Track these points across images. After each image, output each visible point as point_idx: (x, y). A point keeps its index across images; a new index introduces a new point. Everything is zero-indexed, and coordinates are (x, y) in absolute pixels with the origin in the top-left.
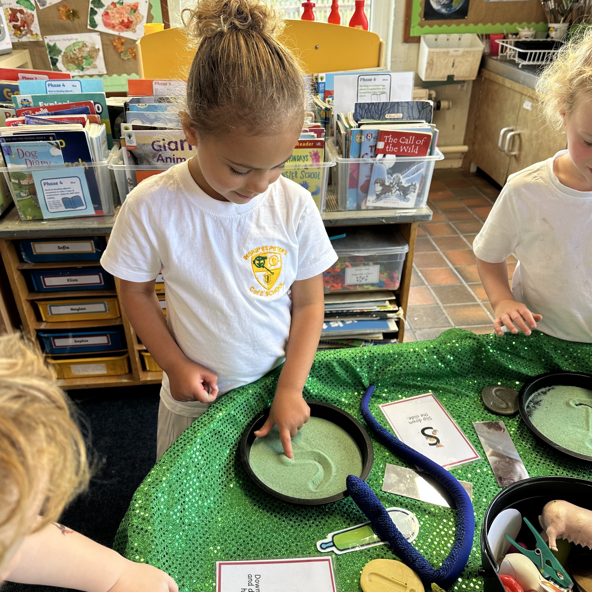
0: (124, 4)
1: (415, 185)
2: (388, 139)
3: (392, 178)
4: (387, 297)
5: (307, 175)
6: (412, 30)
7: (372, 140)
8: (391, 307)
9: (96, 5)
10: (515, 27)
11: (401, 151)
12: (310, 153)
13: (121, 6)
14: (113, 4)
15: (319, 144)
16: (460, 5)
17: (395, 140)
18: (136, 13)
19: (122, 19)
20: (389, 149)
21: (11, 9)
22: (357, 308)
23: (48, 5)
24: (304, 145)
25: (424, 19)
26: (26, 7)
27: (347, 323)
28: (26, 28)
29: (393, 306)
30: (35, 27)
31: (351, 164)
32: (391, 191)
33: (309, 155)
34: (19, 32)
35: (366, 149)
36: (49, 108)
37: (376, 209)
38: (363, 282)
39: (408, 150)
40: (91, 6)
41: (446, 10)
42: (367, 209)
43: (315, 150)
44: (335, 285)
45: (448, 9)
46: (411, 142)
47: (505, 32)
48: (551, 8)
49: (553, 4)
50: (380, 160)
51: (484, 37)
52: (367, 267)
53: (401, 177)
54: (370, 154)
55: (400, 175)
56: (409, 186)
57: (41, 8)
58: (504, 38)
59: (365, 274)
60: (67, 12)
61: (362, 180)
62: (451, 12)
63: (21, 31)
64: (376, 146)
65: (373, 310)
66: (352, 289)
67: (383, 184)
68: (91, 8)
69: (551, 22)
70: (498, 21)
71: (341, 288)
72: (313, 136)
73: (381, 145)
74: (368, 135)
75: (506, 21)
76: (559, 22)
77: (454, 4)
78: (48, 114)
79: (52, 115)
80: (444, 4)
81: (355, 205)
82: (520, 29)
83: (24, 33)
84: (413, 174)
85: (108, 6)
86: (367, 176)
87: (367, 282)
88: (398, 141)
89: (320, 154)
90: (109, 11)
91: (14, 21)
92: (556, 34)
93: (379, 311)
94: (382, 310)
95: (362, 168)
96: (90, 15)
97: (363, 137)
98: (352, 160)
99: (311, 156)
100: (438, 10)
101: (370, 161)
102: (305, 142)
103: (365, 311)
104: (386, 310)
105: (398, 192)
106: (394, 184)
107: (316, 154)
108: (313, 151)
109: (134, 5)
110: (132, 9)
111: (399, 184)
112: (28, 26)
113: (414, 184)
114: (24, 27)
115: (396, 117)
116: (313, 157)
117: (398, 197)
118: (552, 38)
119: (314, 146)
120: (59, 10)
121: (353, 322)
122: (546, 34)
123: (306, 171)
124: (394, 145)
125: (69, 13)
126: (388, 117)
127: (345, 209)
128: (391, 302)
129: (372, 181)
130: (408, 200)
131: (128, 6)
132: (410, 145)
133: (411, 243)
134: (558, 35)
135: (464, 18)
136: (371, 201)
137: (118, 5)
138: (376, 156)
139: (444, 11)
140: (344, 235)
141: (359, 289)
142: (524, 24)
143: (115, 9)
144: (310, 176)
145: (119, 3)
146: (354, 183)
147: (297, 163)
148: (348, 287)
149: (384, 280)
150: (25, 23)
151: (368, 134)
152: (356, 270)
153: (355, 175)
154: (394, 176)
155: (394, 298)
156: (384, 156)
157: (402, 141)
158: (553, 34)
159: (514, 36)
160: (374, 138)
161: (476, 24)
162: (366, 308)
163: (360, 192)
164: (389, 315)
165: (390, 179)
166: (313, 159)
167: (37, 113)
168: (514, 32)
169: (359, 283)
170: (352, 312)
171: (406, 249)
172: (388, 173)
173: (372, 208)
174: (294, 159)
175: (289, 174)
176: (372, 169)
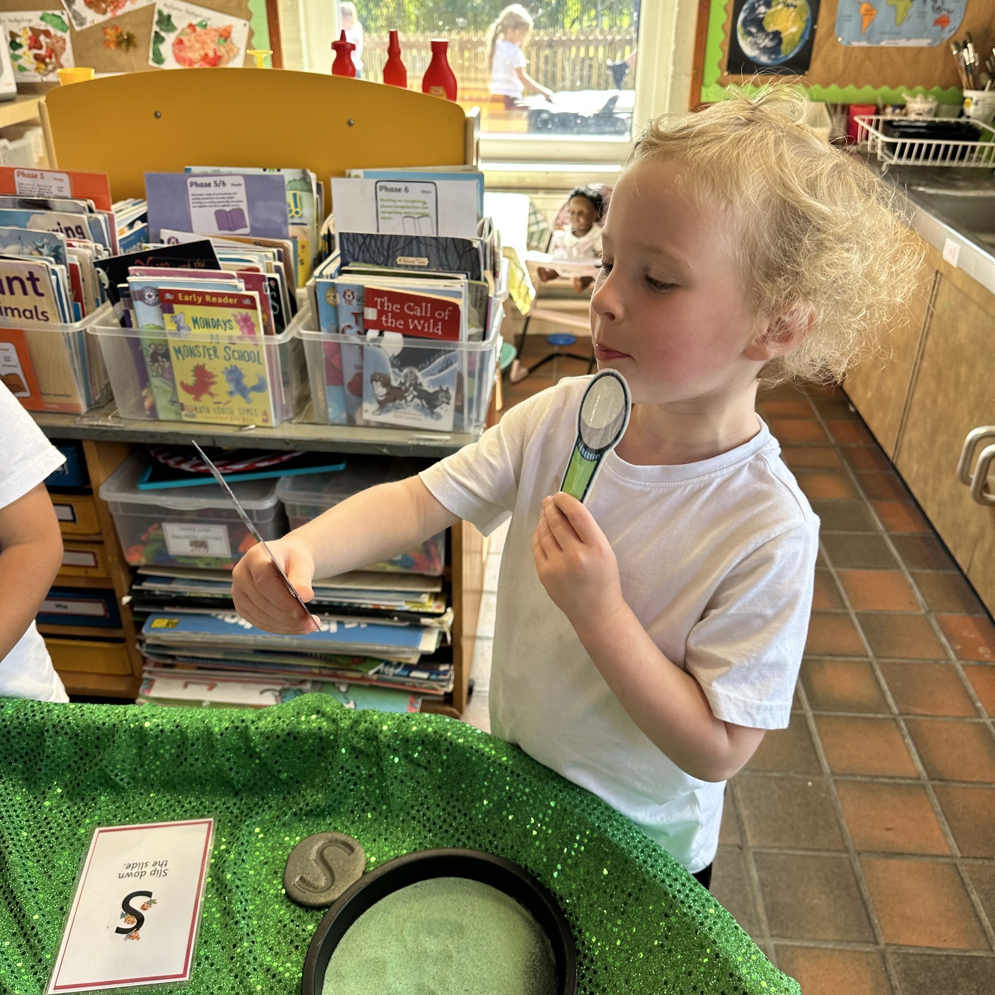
0: (208, 27)
1: (447, 391)
2: (382, 304)
3: (402, 374)
4: (427, 587)
5: (236, 354)
6: (704, 90)
7: (354, 302)
8: (432, 606)
9: (164, 27)
10: (900, 95)
11: (411, 327)
12: (234, 315)
13: (204, 31)
14: (191, 26)
15: (247, 302)
16: (796, 51)
17: (396, 307)
18: (228, 42)
19: (206, 51)
20: (387, 322)
21: (32, 29)
22: (368, 602)
23: (88, 25)
24: (220, 300)
25: (726, 73)
26: (54, 27)
27: (347, 626)
28: (54, 60)
29: (438, 603)
30: (67, 57)
31: (325, 343)
32: (405, 398)
33: (232, 319)
34: (43, 66)
37: (382, 426)
39: (423, 327)
40: (155, 28)
41: (769, 58)
42: (367, 425)
43: (244, 311)
45: (773, 57)
46: (426, 313)
47: (880, 103)
48: (968, 64)
49: (972, 55)
50: (373, 340)
51: (839, 110)
53: (419, 374)
54: (356, 329)
55: (416, 371)
56: (436, 393)
57: (78, 29)
58: (877, 112)
60: (118, 37)
61: (349, 374)
62: (776, 63)
63: (46, 64)
64: (363, 313)
65: (398, 609)
67: (386, 384)
68: (156, 33)
69: (967, 89)
70: (868, 82)
72: (235, 287)
73: (371, 314)
74: (345, 293)
75: (885, 83)
76: (983, 89)
77: (783, 47)
80: (765, 48)
81: (344, 416)
82: (907, 98)
83: (50, 67)
84: (441, 371)
85: (183, 30)
86: (357, 367)
88: (402, 309)
89: (253, 320)
90: (185, 39)
91: (35, 48)
92: (976, 110)
93: (407, 612)
94: (415, 609)
95: (344, 351)
96: (155, 43)
97: (338, 296)
98: (324, 335)
99: (238, 322)
100: (754, 57)
101: (355, 340)
102: (222, 295)
103: (383, 608)
104: (421, 610)
105: (417, 400)
106: (408, 385)
107: (246, 319)
108: (240, 313)
109: (225, 30)
110: (221, 36)
111: (417, 386)
112: (57, 57)
113: (444, 388)
114: (51, 58)
115: (416, 263)
116: (242, 324)
117: (419, 410)
118: (969, 117)
119: (240, 305)
120: (106, 33)
121: (359, 624)
122: (958, 109)
123: (233, 347)
124: (396, 316)
125: (121, 39)
126: (402, 263)
127: (325, 421)
128: (435, 596)
129: (367, 377)
130: (439, 417)
131: (216, 30)
132: (427, 319)
134: (980, 113)
135: (803, 74)
136: (369, 412)
137: (198, 29)
138: (365, 333)
139: (764, 59)
140: (342, 467)
142: (919, 88)
143: (193, 35)
144: (241, 357)
145: (200, 24)
146: (335, 376)
147: (214, 331)
149: (412, 556)
150: (52, 52)
151: (348, 290)
153: (335, 362)
154: (406, 370)
155: (438, 589)
156: (381, 334)
157: (409, 308)
158: (970, 110)
159: (898, 111)
160: (359, 300)
161: (826, 84)
162: (384, 603)
163: (348, 393)
164: (425, 621)
165: (399, 376)
166: (242, 328)
168: (899, 102)
170: (358, 608)
172: (393, 366)
173: (374, 424)
174: (207, 324)
175: (201, 350)
176: (362, 353)
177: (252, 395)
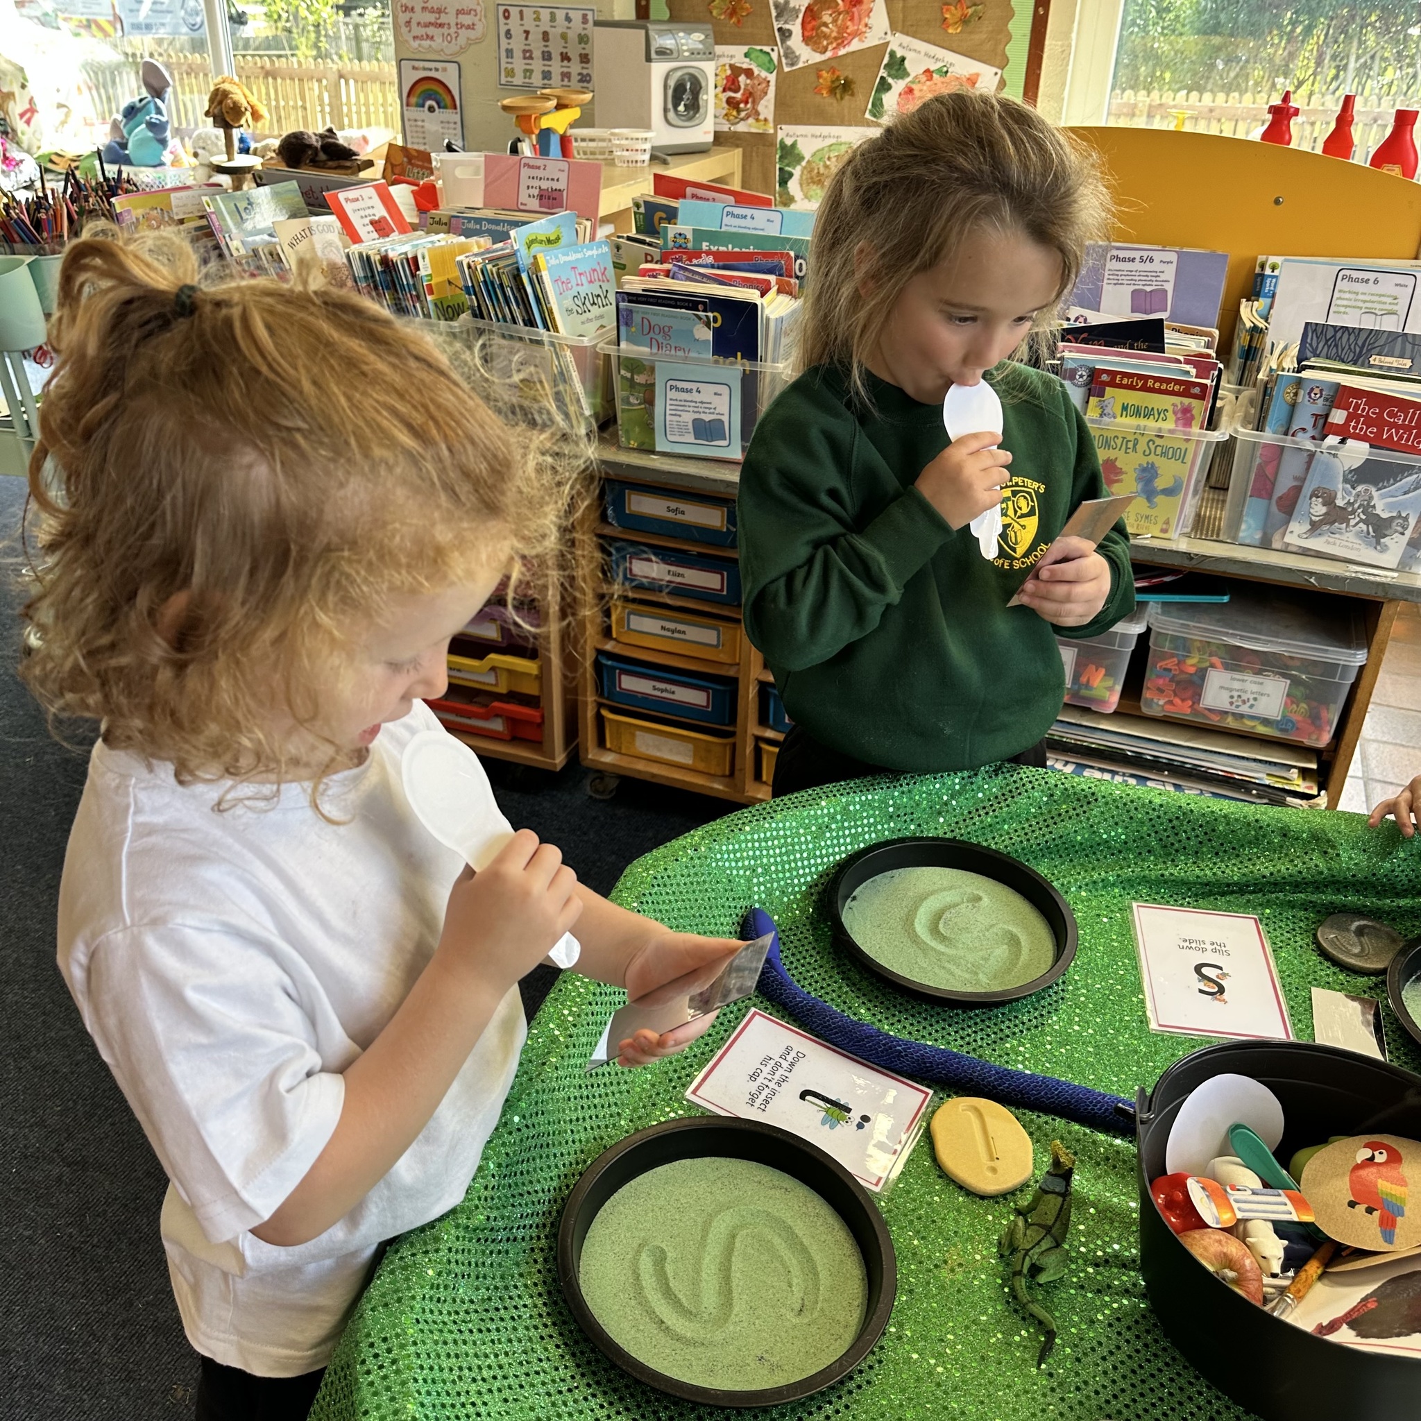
0: (949, 74)
1: (1406, 519)
2: (1357, 406)
3: (1354, 492)
4: (1297, 761)
5: (1159, 449)
7: (1320, 402)
8: (1302, 786)
9: (893, 72)
11: (1385, 437)
12: (1174, 405)
13: (941, 77)
14: (927, 71)
15: (1197, 390)
17: (1373, 412)
20: (1355, 428)
21: (732, 66)
22: (1219, 766)
23: (801, 65)
24: (1164, 387)
26: (759, 66)
27: (1187, 792)
28: (749, 106)
29: (1308, 784)
30: (767, 107)
31: (1266, 445)
32: (1348, 521)
33: (1170, 409)
34: (735, 113)
35: (1304, 419)
36: (717, 255)
37: (1305, 552)
38: (1244, 709)
39: (1401, 438)
40: (882, 73)
42: (1286, 550)
43: (1187, 401)
44: (1177, 701)
46: (1411, 421)
50: (1330, 447)
52: (1259, 679)
53: (1375, 494)
54: (1311, 432)
55: (1373, 490)
56: (1392, 518)
57: (786, 69)
59: (1253, 693)
60: (833, 82)
61: (1284, 485)
64: (1327, 416)
65: (1256, 780)
66: (1215, 720)
67: (1329, 501)
68: (882, 78)
71: (1189, 711)
72: (1188, 372)
73: (1338, 417)
74: (1313, 390)
78: (713, 267)
79: (719, 268)
81: (1258, 536)
83: (743, 114)
84: (1405, 493)
85: (916, 77)
86: (1296, 478)
87: (1253, 712)
88: (1380, 415)
89: (1194, 412)
90: (914, 86)
91: (731, 90)
93: (1268, 786)
94: (1278, 785)
95: (1287, 456)
96: (877, 91)
97: (1301, 393)
98: (1269, 436)
99: (1175, 413)
101: (1309, 445)
102: (1168, 381)
103: (1236, 777)
104: (1287, 787)
105: (1363, 527)
106: (1356, 506)
107: (1186, 411)
108: (1182, 403)
109: (968, 79)
111: (1368, 508)
112: (754, 102)
113: (1404, 515)
114: (747, 103)
115: (1395, 365)
116: (1179, 415)
117: (1360, 538)
119: (1186, 394)
120: (819, 77)
123: (1158, 442)
124: (1369, 422)
125: (837, 84)
126: (1377, 363)
127: (1234, 541)
128: (1304, 773)
129: (1307, 490)
130: (1385, 549)
131: (957, 78)
132: (1408, 429)
133: (1374, 646)
136: (1296, 534)
137: (936, 76)
138: (1323, 438)
140: (1226, 599)
141: (1231, 723)
143: (928, 83)
144: (1164, 454)
145: (939, 71)
146: (1264, 486)
147: (1142, 422)
148: (1206, 712)
149: (1295, 717)
150: (750, 96)
151: (1315, 388)
152: (1233, 679)
153: (1269, 471)
154: (1359, 488)
155: (1314, 766)
156: (1343, 441)
157: (1390, 415)
160: (1326, 400)
162: (1239, 770)
163: (1274, 508)
164: (1291, 800)
165: (1349, 494)
166: (1177, 420)
167: (695, 261)
169: (1233, 709)
170: (1206, 772)
171: (1359, 658)
172: (1346, 481)
173: (1294, 549)
174: (1137, 412)
175: (1119, 442)
176: (1309, 463)
177: (1160, 499)
